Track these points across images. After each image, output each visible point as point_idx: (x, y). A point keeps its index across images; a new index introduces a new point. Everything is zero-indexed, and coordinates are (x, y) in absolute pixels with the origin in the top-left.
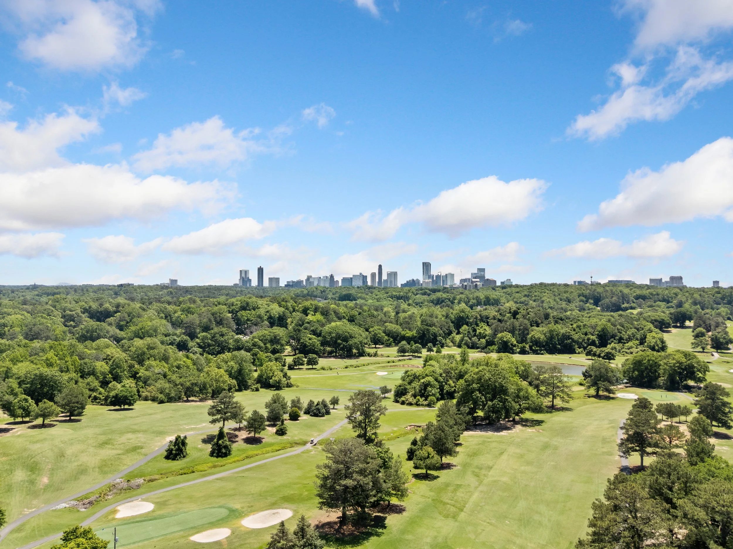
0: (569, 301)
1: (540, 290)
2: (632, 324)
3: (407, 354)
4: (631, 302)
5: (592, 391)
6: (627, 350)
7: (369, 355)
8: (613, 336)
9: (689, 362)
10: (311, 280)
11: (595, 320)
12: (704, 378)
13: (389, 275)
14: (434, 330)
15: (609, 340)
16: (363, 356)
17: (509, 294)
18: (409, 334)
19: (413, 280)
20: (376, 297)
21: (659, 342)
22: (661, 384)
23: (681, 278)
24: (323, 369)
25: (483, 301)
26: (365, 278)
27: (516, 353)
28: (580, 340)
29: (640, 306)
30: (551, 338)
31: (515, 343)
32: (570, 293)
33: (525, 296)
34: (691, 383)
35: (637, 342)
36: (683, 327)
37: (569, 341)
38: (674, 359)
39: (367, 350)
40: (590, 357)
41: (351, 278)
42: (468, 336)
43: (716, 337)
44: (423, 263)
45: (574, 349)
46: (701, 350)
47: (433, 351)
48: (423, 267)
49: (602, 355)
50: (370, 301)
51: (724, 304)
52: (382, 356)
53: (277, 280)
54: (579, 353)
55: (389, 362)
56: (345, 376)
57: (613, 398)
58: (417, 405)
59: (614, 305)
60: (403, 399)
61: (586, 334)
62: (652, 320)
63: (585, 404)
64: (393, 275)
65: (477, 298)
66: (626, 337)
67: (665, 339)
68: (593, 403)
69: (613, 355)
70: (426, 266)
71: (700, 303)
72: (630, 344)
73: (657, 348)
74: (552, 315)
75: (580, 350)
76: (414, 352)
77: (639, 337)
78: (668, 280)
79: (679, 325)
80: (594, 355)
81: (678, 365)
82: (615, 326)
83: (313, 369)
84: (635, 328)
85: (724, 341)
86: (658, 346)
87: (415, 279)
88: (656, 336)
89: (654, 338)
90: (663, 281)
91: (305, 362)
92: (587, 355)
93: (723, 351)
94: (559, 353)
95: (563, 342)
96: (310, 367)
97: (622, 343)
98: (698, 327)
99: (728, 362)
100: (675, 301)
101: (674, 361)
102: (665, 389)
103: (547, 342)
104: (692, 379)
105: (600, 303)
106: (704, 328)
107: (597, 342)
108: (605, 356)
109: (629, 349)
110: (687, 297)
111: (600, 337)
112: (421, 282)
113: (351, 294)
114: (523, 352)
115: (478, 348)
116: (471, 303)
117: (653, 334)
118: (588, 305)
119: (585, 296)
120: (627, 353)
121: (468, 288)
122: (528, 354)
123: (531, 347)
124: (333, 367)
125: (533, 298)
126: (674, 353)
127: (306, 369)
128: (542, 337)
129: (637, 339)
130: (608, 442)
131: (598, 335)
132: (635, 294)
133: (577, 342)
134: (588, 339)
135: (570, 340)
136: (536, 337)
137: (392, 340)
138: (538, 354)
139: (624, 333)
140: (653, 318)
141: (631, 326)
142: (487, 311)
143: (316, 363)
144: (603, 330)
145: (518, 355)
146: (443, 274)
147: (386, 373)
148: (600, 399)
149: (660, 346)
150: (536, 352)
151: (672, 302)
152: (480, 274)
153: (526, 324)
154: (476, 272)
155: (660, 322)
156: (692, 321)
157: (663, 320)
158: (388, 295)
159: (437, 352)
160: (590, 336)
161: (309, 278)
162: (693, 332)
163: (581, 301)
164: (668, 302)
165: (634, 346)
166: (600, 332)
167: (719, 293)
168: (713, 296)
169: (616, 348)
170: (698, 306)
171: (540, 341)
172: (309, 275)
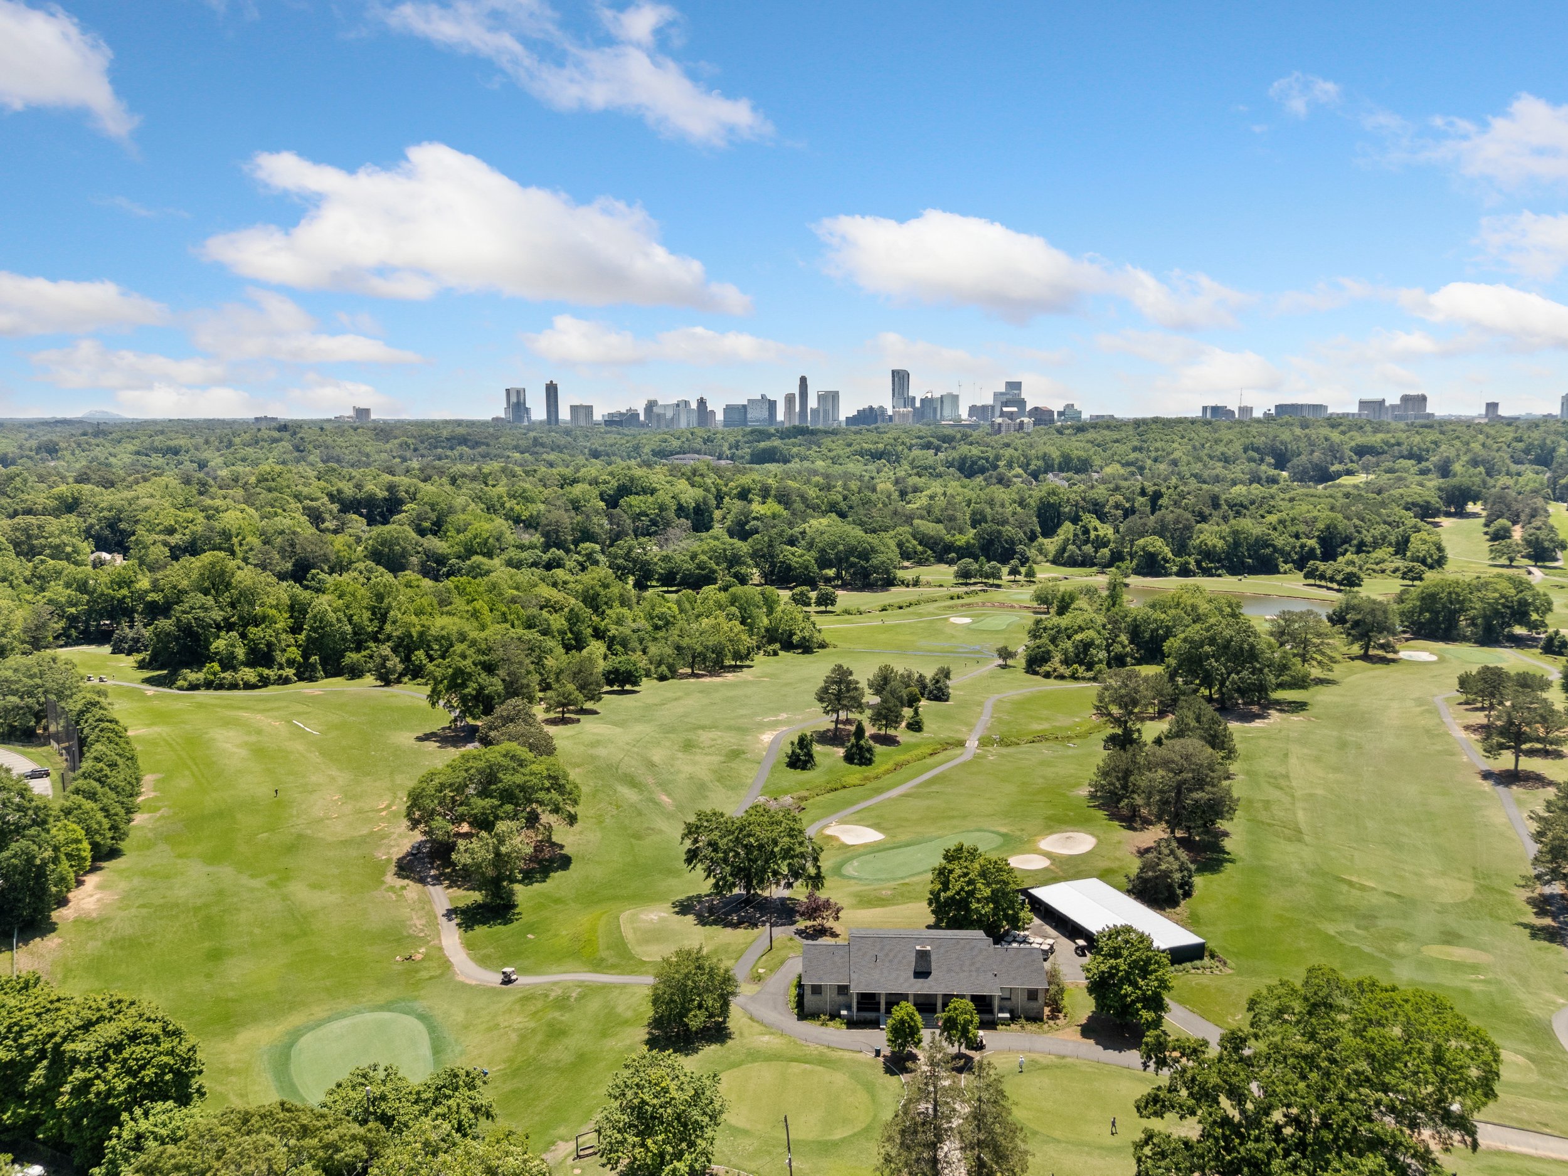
0: (1226, 460)
1: (1164, 437)
2: (1379, 515)
3: (973, 580)
4: (1347, 461)
5: (1356, 649)
6: (1374, 567)
7: (904, 583)
8: (1347, 540)
9: (1520, 595)
10: (655, 409)
11: (1304, 508)
12: (1543, 622)
13: (822, 398)
14: (1009, 530)
15: (1340, 546)
16: (894, 585)
17: (1099, 446)
18: (961, 540)
19: (871, 408)
20: (829, 454)
21: (1433, 550)
22: (1468, 633)
23: (1423, 399)
24: (847, 612)
25: (1057, 462)
26: (772, 405)
27: (1170, 575)
28: (1288, 549)
29: (1366, 469)
30: (1237, 544)
31: (1170, 555)
32: (1227, 444)
33: (1135, 449)
34: (1519, 630)
35: (1391, 550)
36: (1461, 514)
37: (1269, 551)
38: (1496, 590)
39: (900, 574)
40: (1312, 581)
41: (744, 406)
42: (1074, 543)
43: (1537, 539)
44: (893, 372)
45: (1277, 566)
46: (1507, 563)
47: (1019, 573)
48: (893, 380)
49: (1339, 577)
50: (820, 464)
51: (1531, 462)
52: (928, 584)
53: (589, 409)
54: (1285, 573)
55: (952, 598)
56: (898, 625)
57: (1394, 661)
58: (1074, 677)
59: (1317, 467)
60: (1047, 668)
61: (1297, 536)
62: (1407, 503)
63: (1352, 672)
64: (830, 399)
65: (1045, 457)
66: (1369, 539)
67: (1444, 544)
68: (1364, 670)
69: (1358, 578)
70: (900, 379)
71: (1484, 462)
72: (1379, 554)
73: (1429, 561)
74: (1224, 497)
75: (1287, 567)
76: (987, 577)
77: (1393, 539)
78: (1398, 402)
79: (1453, 510)
80: (1322, 577)
81: (1503, 601)
82: (1349, 518)
83: (826, 612)
84: (1385, 523)
85: (1551, 546)
86: (1431, 556)
87: (875, 406)
88: (1427, 538)
89: (1424, 542)
90: (1387, 404)
91: (813, 601)
92: (1306, 577)
93: (1548, 564)
94: (1249, 573)
95: (1256, 552)
96: (823, 608)
97: (1364, 551)
98: (1499, 517)
99: (1562, 587)
100: (1432, 459)
101: (1497, 595)
102: (1475, 642)
103: (1228, 554)
104: (1521, 624)
105: (1289, 465)
106: (1508, 519)
107: (1318, 551)
108: (1343, 579)
109: (1377, 564)
110: (1458, 450)
111: (1322, 541)
112: (890, 412)
113: (776, 447)
114: (1184, 572)
115: (1093, 565)
116: (1032, 467)
117: (1423, 535)
118: (1264, 467)
119: (1256, 450)
120: (1374, 571)
121: (1003, 429)
122: (1194, 575)
123: (1198, 563)
124: (862, 609)
125: (1153, 454)
126: (1495, 580)
127: (817, 612)
128: (1220, 544)
129: (1390, 544)
130: (1437, 735)
131: (1318, 537)
132: (1353, 444)
133: (1282, 552)
134: (1303, 546)
135: (1271, 549)
136: (1210, 543)
137: (929, 552)
138: (1212, 575)
139: (1365, 532)
140: (1409, 500)
141: (1378, 519)
142: (1094, 491)
143: (833, 602)
144: (1328, 527)
145: (1174, 578)
146: (937, 395)
147: (967, 620)
148: (1374, 663)
149: (1435, 557)
150: (1207, 573)
151: (1427, 460)
152: (1012, 394)
153: (1187, 520)
154: (1003, 390)
155: (1421, 507)
156: (1479, 503)
157: (1428, 502)
158: (852, 449)
159: (1027, 575)
160: (1304, 540)
161: (651, 406)
162: (1487, 525)
163: (1251, 460)
164: (1420, 459)
165: (1386, 557)
166: (1322, 532)
167: (1521, 441)
168: (1509, 446)
169: (1354, 563)
170: (1481, 469)
171: (1215, 551)
172: (652, 398)
